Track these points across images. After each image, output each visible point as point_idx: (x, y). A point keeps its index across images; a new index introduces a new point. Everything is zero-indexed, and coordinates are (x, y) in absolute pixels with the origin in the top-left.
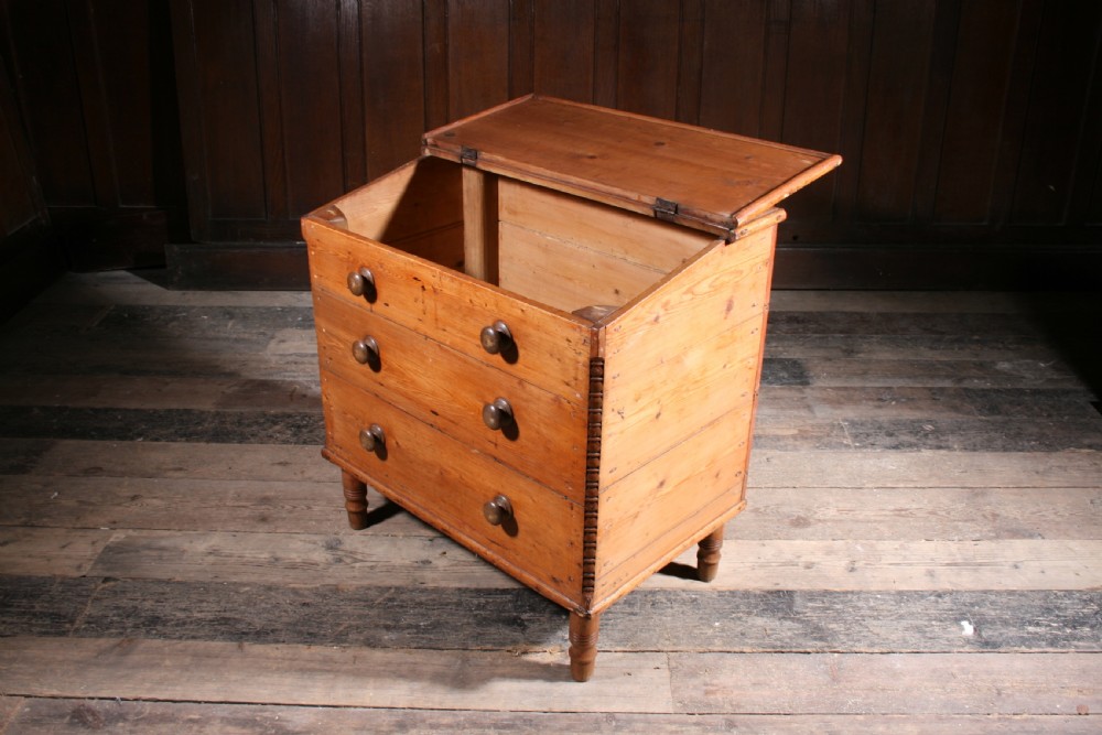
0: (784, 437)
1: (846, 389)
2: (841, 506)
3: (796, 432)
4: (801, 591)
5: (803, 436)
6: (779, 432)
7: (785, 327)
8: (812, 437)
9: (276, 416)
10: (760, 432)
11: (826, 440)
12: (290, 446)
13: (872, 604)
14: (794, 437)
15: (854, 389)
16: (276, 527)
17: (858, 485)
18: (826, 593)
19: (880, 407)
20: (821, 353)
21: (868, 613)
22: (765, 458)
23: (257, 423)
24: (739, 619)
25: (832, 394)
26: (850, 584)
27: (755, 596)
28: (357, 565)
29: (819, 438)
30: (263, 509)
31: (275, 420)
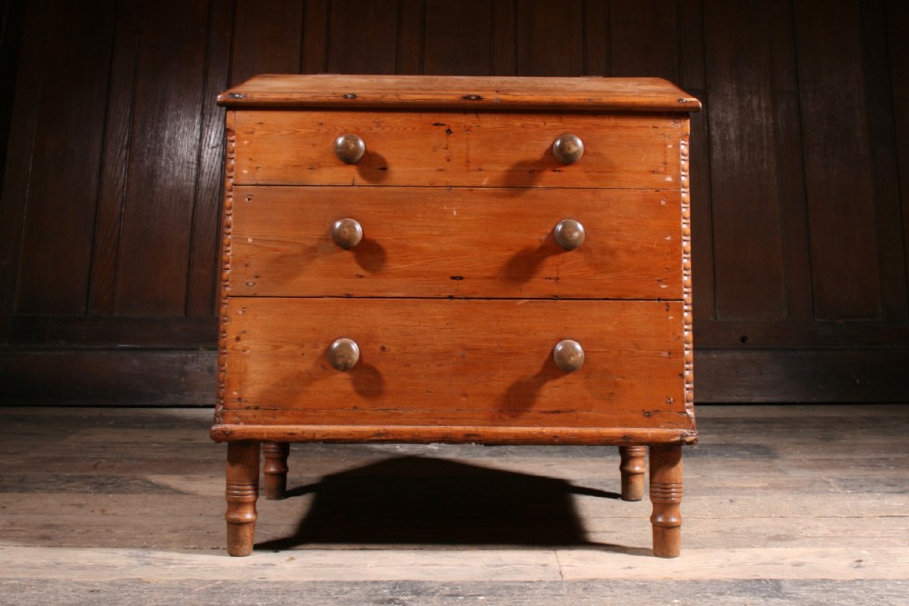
0: (750, 488)
1: (827, 460)
2: (833, 528)
3: (766, 484)
4: (790, 580)
5: (777, 487)
6: (744, 485)
7: (743, 426)
8: (787, 488)
9: (73, 477)
10: (719, 485)
11: (807, 489)
12: (89, 495)
13: (891, 588)
14: (765, 488)
15: (840, 460)
16: (61, 543)
17: (856, 514)
18: (824, 581)
19: (874, 470)
20: (792, 440)
21: (886, 593)
22: (728, 500)
23: (45, 481)
24: (708, 597)
25: (808, 463)
26: (859, 574)
27: (726, 583)
28: (172, 567)
29: (797, 489)
30: (45, 531)
31: (69, 480)
